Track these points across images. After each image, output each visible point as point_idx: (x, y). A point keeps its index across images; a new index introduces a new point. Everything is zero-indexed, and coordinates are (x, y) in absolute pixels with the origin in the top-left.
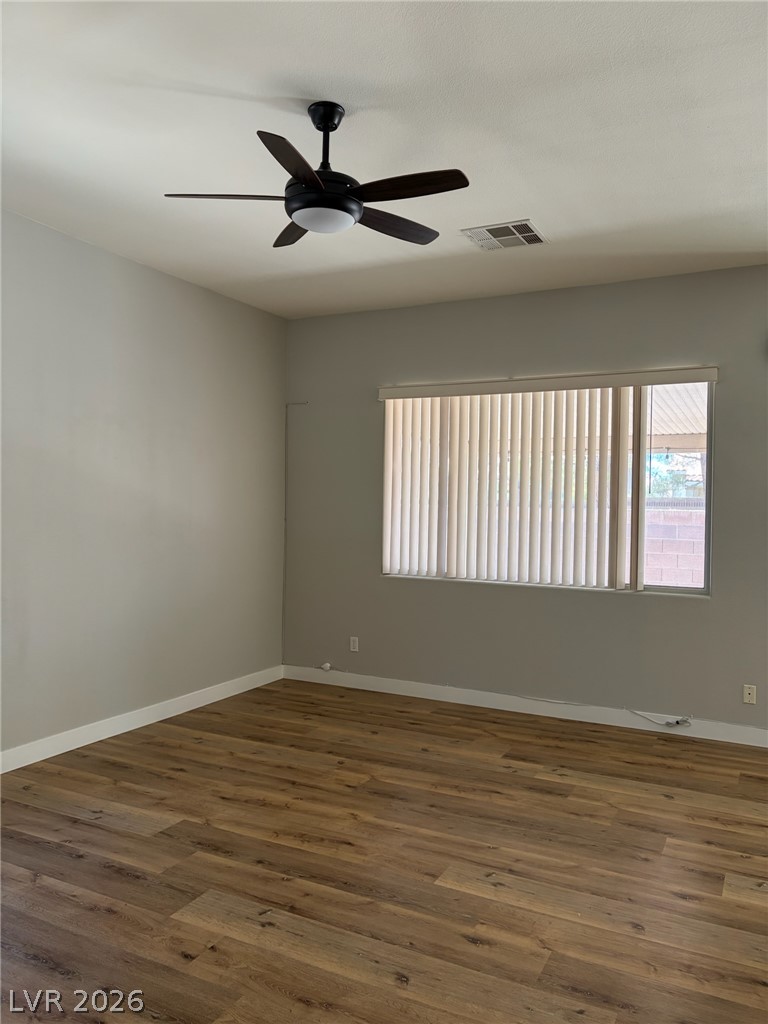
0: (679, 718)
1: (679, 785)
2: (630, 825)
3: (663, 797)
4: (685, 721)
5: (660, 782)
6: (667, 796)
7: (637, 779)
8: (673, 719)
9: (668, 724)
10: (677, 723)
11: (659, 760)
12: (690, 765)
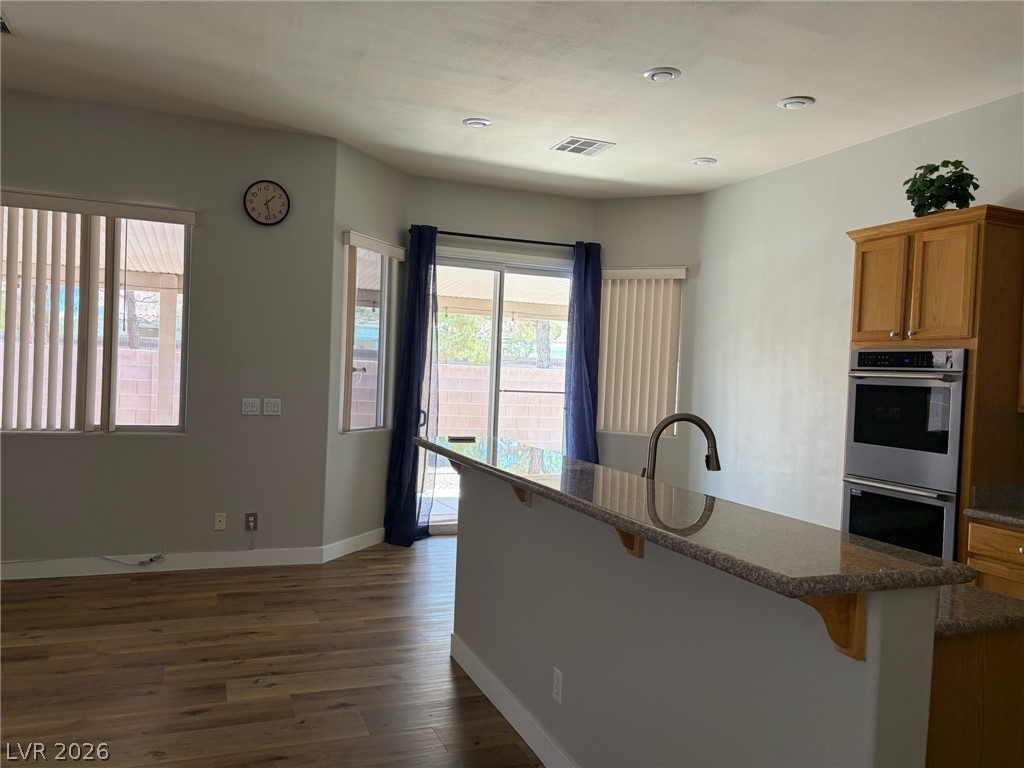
0: (152, 556)
1: (163, 617)
2: (125, 667)
3: (151, 633)
4: (160, 557)
5: (144, 619)
6: (156, 630)
7: (120, 622)
8: (146, 557)
9: (142, 564)
10: (151, 560)
11: (139, 600)
12: (170, 597)
